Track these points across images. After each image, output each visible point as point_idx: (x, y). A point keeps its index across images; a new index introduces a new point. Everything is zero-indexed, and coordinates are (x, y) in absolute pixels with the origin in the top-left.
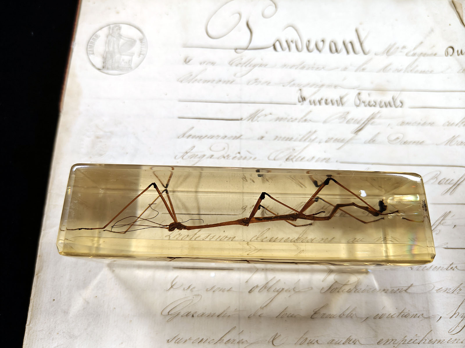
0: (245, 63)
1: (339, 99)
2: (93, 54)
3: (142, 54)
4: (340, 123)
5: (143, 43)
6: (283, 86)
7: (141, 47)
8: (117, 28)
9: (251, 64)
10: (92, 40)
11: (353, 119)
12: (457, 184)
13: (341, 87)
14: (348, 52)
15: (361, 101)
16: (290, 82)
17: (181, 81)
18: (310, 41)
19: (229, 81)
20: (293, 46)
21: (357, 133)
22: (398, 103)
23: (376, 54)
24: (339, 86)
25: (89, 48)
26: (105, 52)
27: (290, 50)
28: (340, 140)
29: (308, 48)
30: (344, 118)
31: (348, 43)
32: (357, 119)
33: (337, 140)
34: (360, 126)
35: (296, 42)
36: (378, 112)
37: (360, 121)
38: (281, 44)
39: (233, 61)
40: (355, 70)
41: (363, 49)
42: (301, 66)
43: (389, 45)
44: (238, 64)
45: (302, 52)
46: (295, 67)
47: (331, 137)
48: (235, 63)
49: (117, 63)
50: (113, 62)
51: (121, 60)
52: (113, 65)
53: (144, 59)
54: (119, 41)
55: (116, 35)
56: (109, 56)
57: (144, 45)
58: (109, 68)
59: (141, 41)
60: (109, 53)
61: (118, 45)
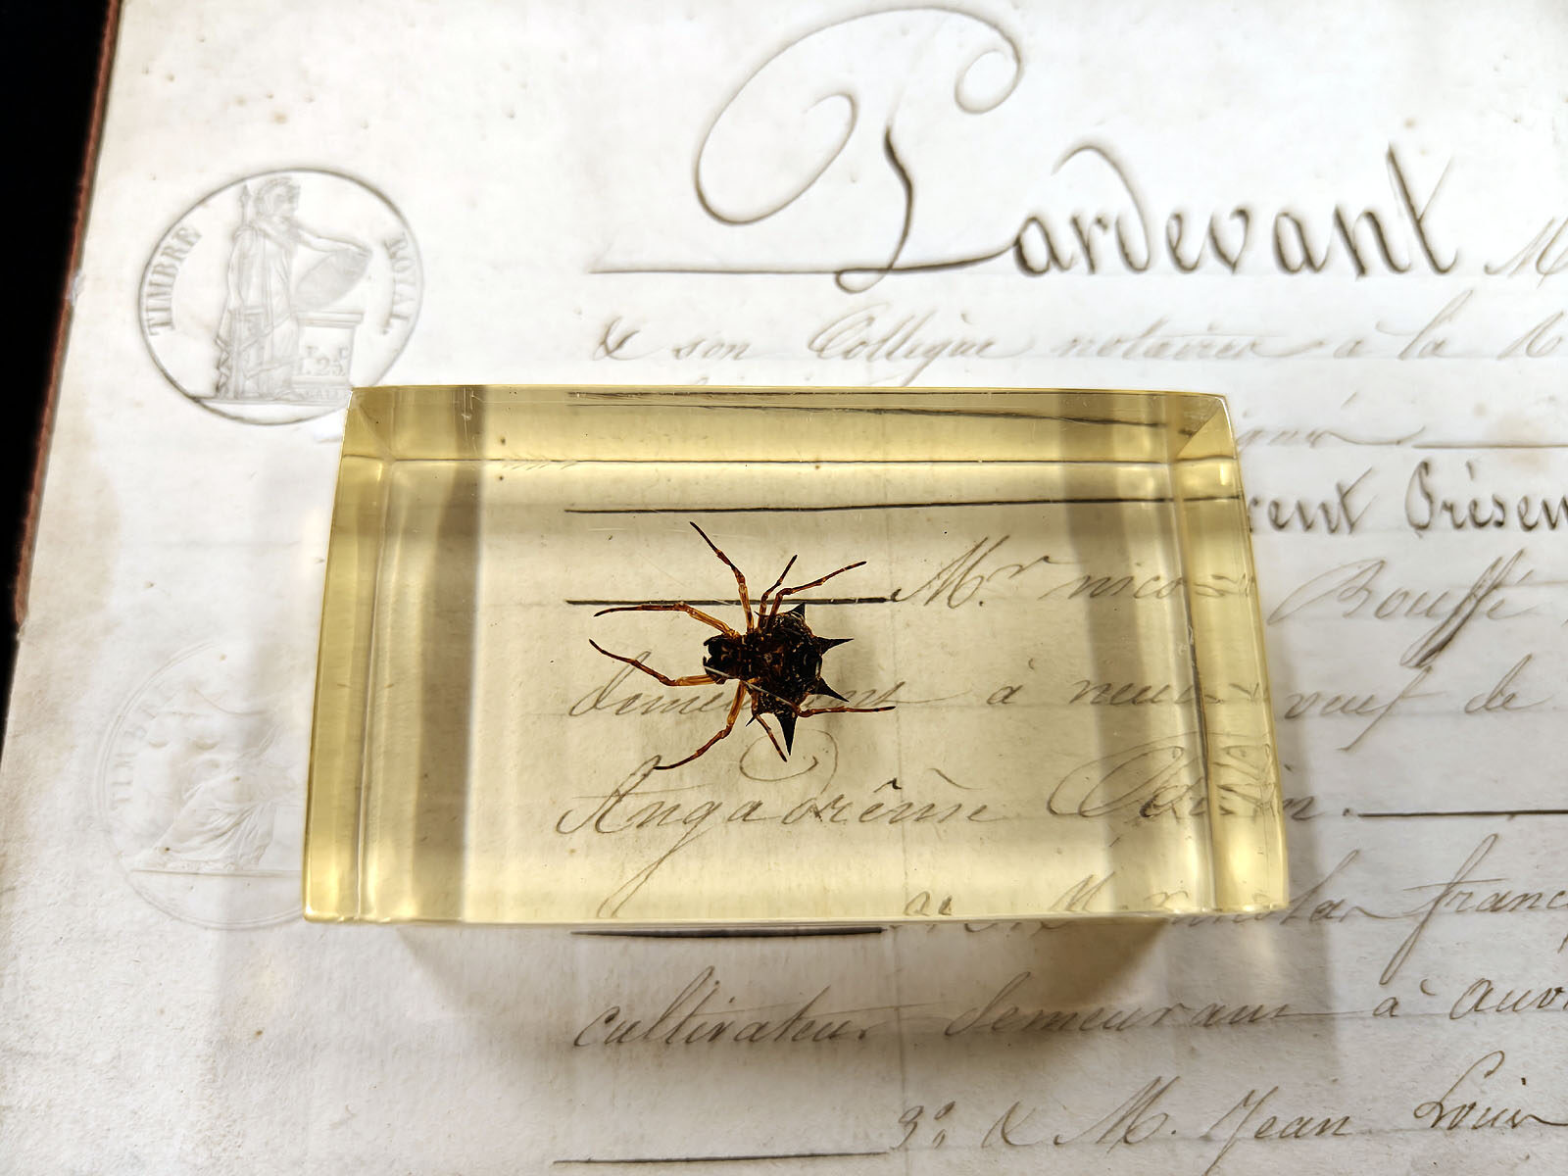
0: (885, 341)
1: (1334, 499)
2: (167, 323)
3: (398, 317)
4: (1347, 615)
5: (404, 258)
7: (394, 281)
8: (280, 190)
9: (909, 343)
10: (163, 254)
11: (1406, 594)
13: (1340, 437)
14: (1362, 270)
15: (1438, 505)
18: (1184, 218)
20: (1105, 244)
21: (1427, 661)
23: (1487, 269)
24: (1333, 434)
25: (151, 295)
26: (224, 310)
27: (1092, 267)
28: (1353, 706)
29: (1174, 250)
30: (1361, 588)
31: (1358, 220)
32: (1425, 594)
33: (1339, 705)
34: (1438, 631)
35: (1118, 224)
36: (1516, 552)
37: (1440, 599)
38: (1047, 236)
39: (829, 331)
40: (1403, 348)
41: (1429, 245)
42: (1151, 341)
43: (1546, 223)
44: (850, 343)
45: (1149, 272)
46: (1124, 347)
47: (1309, 690)
48: (836, 341)
49: (281, 366)
50: (266, 356)
51: (302, 351)
52: (263, 376)
53: (407, 339)
54: (289, 254)
55: (274, 227)
56: (245, 333)
57: (404, 269)
58: (243, 392)
59: (393, 249)
60: (243, 318)
61: (287, 273)
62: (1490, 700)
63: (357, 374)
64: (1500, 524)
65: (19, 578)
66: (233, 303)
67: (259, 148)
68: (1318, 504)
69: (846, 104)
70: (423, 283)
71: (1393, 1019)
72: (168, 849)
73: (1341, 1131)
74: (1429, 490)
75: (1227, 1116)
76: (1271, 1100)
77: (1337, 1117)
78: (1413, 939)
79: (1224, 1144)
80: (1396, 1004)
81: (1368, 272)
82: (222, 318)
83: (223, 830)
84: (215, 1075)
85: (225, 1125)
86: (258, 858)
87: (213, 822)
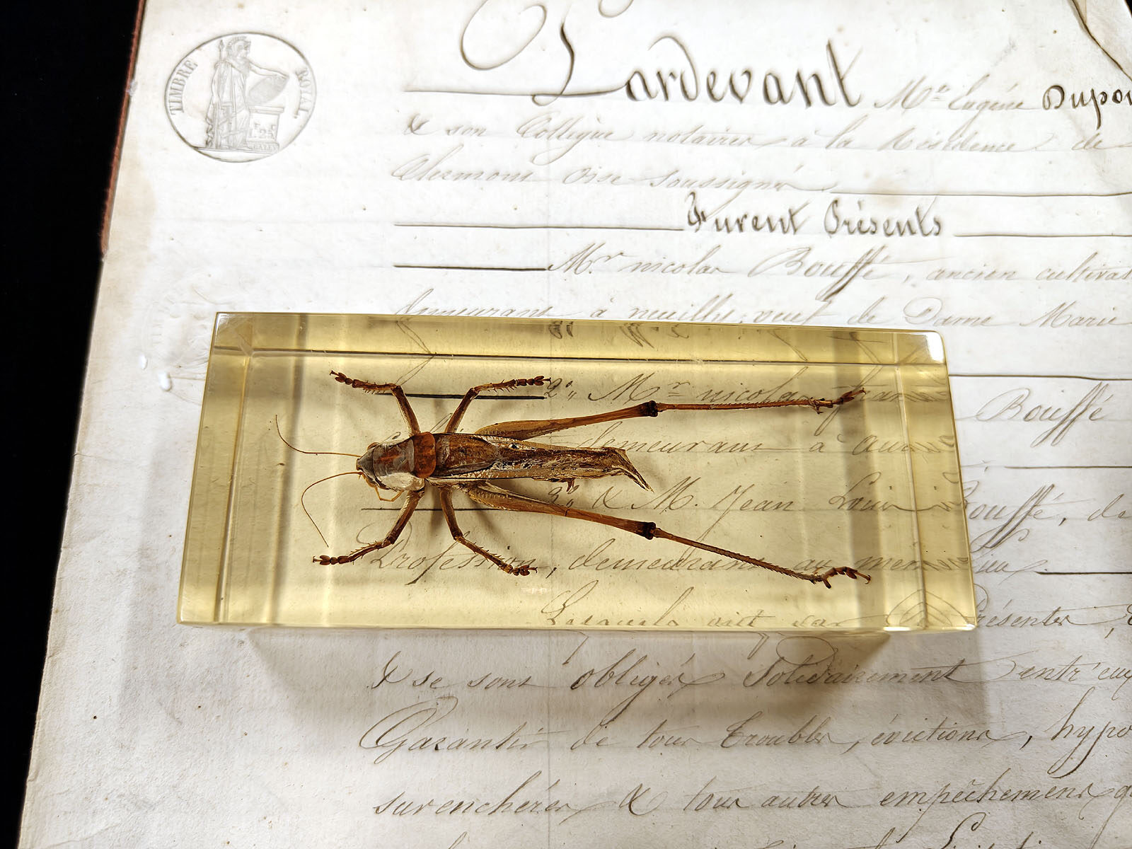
1: (788, 217)
2: (181, 109)
3: (303, 110)
4: (789, 274)
5: (307, 80)
6: (651, 184)
7: (301, 92)
8: (241, 43)
9: (570, 130)
10: (178, 73)
11: (821, 265)
12: (1069, 421)
13: (790, 185)
14: (809, 103)
15: (841, 222)
16: (668, 176)
17: (401, 177)
18: (716, 74)
19: (519, 174)
20: (674, 86)
21: (830, 299)
22: (929, 225)
23: (875, 104)
24: (785, 184)
25: (171, 94)
26: (210, 103)
27: (666, 98)
28: (789, 318)
29: (710, 90)
30: (799, 261)
31: (808, 78)
32: (831, 265)
33: (783, 317)
34: (838, 283)
35: (681, 75)
36: (880, 246)
37: (839, 268)
38: (643, 80)
39: (528, 124)
40: (827, 143)
41: (847, 93)
42: (695, 135)
43: (909, 82)
44: (539, 131)
45: (696, 100)
46: (680, 138)
47: (767, 308)
48: (532, 128)
49: (240, 133)
50: (232, 129)
51: (252, 126)
52: (231, 137)
53: (308, 120)
54: (245, 76)
55: (238, 61)
56: (221, 116)
57: (306, 86)
58: (220, 145)
59: (301, 75)
60: (220, 108)
61: (244, 86)
62: (862, 318)
63: (281, 138)
64: (874, 232)
65: (103, 232)
66: (215, 100)
67: (230, 21)
68: (779, 217)
69: (541, 9)
70: (316, 93)
72: (179, 366)
74: (837, 215)
81: (812, 104)
82: (209, 107)
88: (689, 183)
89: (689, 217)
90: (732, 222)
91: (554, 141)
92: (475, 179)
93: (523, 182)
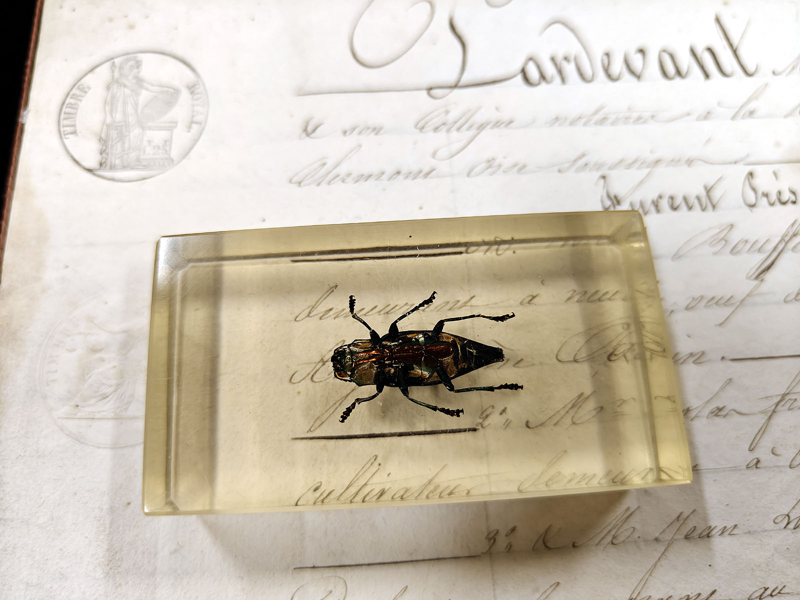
0: (456, 122)
1: (703, 193)
2: (74, 133)
3: (196, 123)
4: (715, 254)
5: (198, 93)
6: (559, 171)
7: (193, 106)
8: (131, 63)
9: (470, 123)
10: (71, 98)
11: (746, 241)
13: (703, 161)
14: (707, 76)
15: (760, 194)
16: (575, 161)
17: (299, 183)
18: (610, 54)
19: (421, 172)
20: (570, 69)
21: (761, 275)
23: (774, 73)
24: (700, 160)
25: (65, 119)
26: (104, 124)
27: (563, 80)
28: (723, 301)
29: (607, 70)
30: (720, 240)
31: (702, 52)
32: (757, 241)
33: (715, 301)
34: (766, 260)
35: (575, 59)
37: (764, 243)
38: (539, 67)
39: (426, 119)
40: (733, 113)
41: (742, 63)
42: (598, 117)
44: (437, 125)
45: (594, 82)
46: (584, 120)
47: (697, 294)
48: (430, 124)
49: (134, 151)
50: (127, 145)
51: (145, 143)
52: (125, 157)
53: (201, 134)
54: (138, 94)
55: (129, 81)
56: (115, 136)
57: (198, 99)
58: (115, 165)
59: (193, 89)
60: (114, 128)
61: (136, 104)
62: (798, 294)
63: (175, 153)
64: (794, 203)
66: (108, 120)
67: (121, 42)
68: (694, 197)
69: (428, 6)
71: (757, 470)
72: (77, 406)
73: (734, 532)
74: (754, 187)
75: (668, 526)
76: (691, 517)
77: (730, 525)
78: (765, 426)
79: (668, 542)
80: (758, 461)
81: (710, 77)
82: (103, 128)
83: (107, 395)
84: (105, 528)
85: (112, 554)
86: (126, 409)
87: (101, 391)
88: (598, 166)
89: (602, 202)
90: (649, 205)
91: (454, 134)
92: (376, 180)
93: (426, 179)
